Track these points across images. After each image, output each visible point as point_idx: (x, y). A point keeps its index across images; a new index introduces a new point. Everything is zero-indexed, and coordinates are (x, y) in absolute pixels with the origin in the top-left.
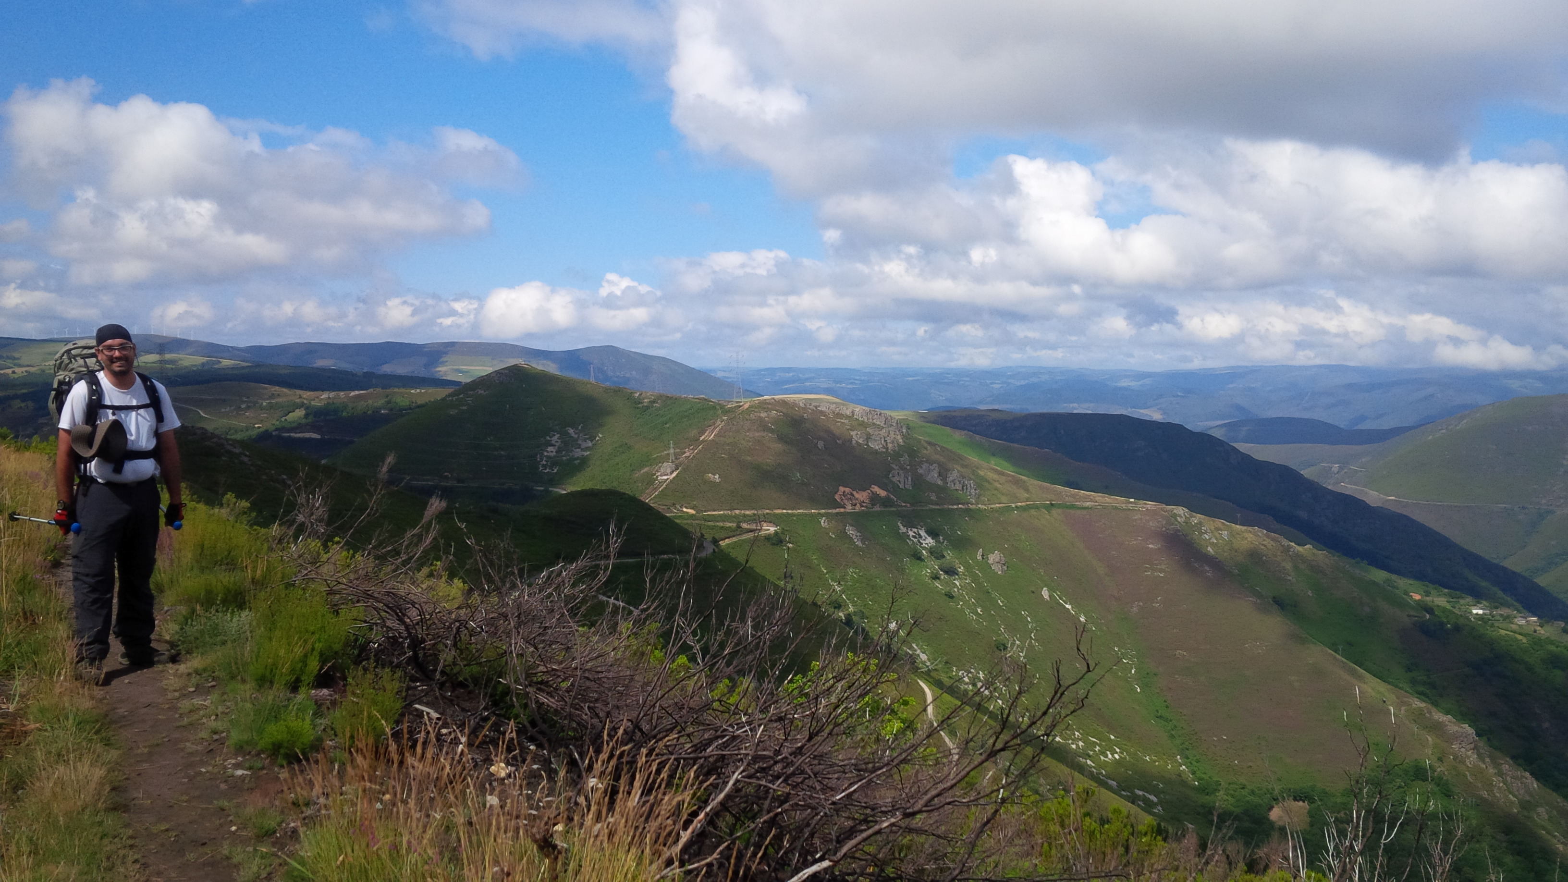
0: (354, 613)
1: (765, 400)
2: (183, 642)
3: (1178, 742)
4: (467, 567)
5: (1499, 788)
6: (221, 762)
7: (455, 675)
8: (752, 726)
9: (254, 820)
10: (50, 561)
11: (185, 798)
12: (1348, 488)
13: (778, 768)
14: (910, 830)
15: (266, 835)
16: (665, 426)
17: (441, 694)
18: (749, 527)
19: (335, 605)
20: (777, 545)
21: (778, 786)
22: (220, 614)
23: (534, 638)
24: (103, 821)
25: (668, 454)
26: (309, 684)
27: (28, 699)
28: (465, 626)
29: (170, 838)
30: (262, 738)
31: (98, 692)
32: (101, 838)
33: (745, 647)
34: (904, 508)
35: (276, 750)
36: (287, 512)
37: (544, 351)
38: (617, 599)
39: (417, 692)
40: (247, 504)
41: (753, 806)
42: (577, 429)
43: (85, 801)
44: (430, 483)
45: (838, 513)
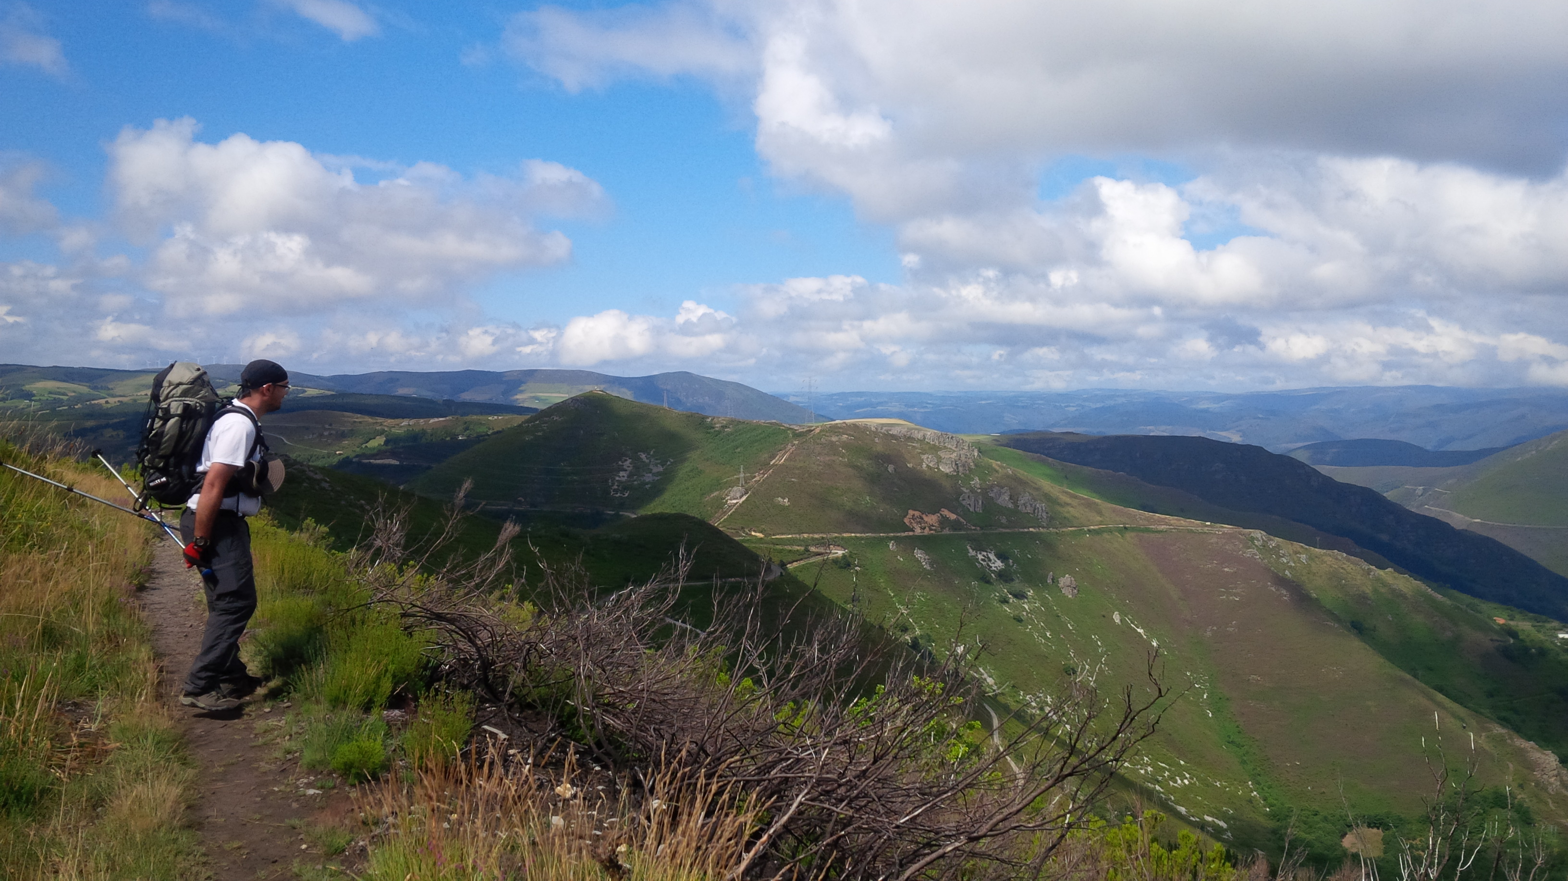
0: (427, 636)
1: (837, 424)
3: (1250, 767)
4: (538, 590)
6: (294, 781)
7: (524, 696)
8: (817, 749)
9: (324, 838)
10: (135, 585)
11: (258, 816)
12: (1432, 510)
13: (841, 791)
14: (973, 854)
15: (335, 853)
16: (736, 451)
17: (509, 716)
18: (817, 550)
19: (409, 628)
20: (845, 568)
21: (842, 809)
23: (602, 660)
24: (177, 839)
25: (738, 479)
26: (382, 705)
27: (110, 719)
28: (535, 649)
29: (242, 855)
30: (334, 758)
32: (176, 855)
33: (811, 671)
34: (973, 532)
35: (347, 769)
36: (365, 537)
37: (620, 378)
38: (684, 622)
39: (486, 714)
40: (326, 529)
41: (815, 828)
42: (649, 454)
43: (161, 818)
44: (504, 507)
45: (906, 536)
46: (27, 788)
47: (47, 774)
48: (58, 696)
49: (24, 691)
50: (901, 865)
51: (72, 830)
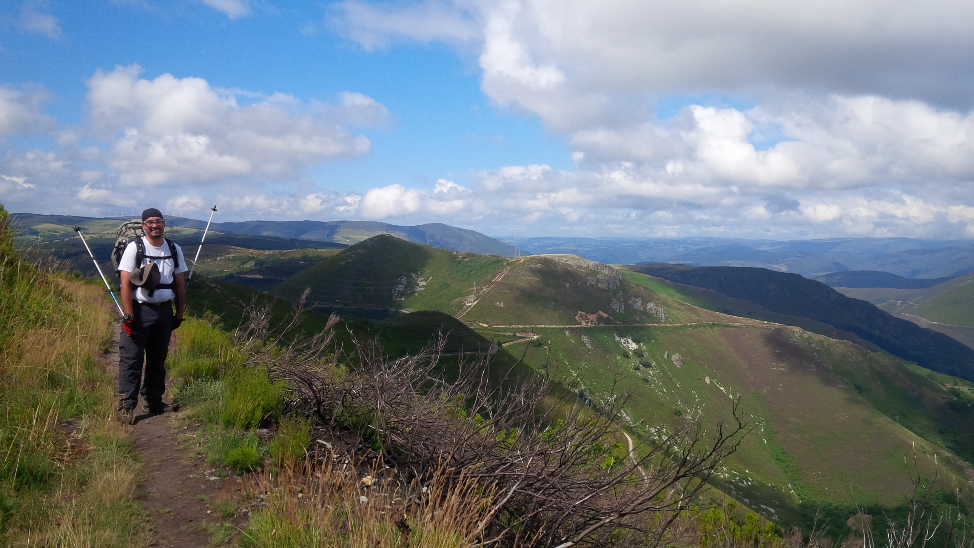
0: (282, 384)
1: (534, 257)
2: (181, 399)
3: (790, 475)
4: (351, 357)
6: (202, 472)
7: (343, 422)
8: (524, 458)
9: (221, 507)
10: (103, 350)
11: (180, 493)
12: (906, 316)
13: (538, 484)
14: (620, 525)
15: (228, 516)
16: (471, 273)
17: (333, 433)
18: (521, 335)
19: (272, 378)
20: (538, 346)
21: (540, 495)
22: (204, 383)
23: (391, 400)
24: (131, 506)
25: (473, 290)
26: (256, 426)
27: (89, 432)
28: (349, 393)
29: (171, 516)
30: (227, 458)
31: (131, 428)
32: (131, 516)
33: (520, 410)
34: (619, 325)
35: (235, 464)
36: (243, 323)
37: (399, 226)
38: (440, 379)
39: (319, 432)
40: (219, 317)
41: (522, 507)
42: (417, 274)
43: (121, 493)
44: (327, 306)
45: (577, 328)
46: (40, 473)
47: (52, 465)
48: (58, 416)
49: (38, 413)
50: (577, 531)
51: (68, 499)
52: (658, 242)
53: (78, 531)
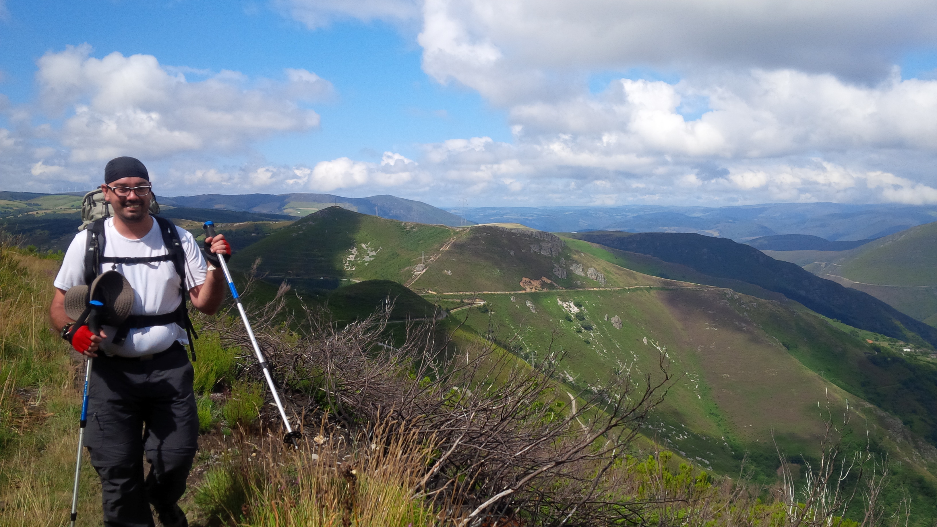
0: (235, 350)
1: (480, 226)
3: (723, 428)
4: (302, 323)
5: (916, 455)
7: (294, 385)
12: (830, 276)
16: (420, 242)
17: (286, 397)
18: (468, 302)
19: (225, 345)
20: (485, 312)
21: (483, 449)
23: (341, 364)
25: (421, 259)
26: (209, 390)
27: (46, 399)
28: (300, 358)
32: (89, 477)
34: (561, 290)
37: (349, 199)
41: (467, 461)
42: (367, 244)
44: (278, 277)
45: (521, 293)
47: (10, 431)
48: (15, 385)
51: (26, 463)
52: (598, 210)
53: (37, 493)
